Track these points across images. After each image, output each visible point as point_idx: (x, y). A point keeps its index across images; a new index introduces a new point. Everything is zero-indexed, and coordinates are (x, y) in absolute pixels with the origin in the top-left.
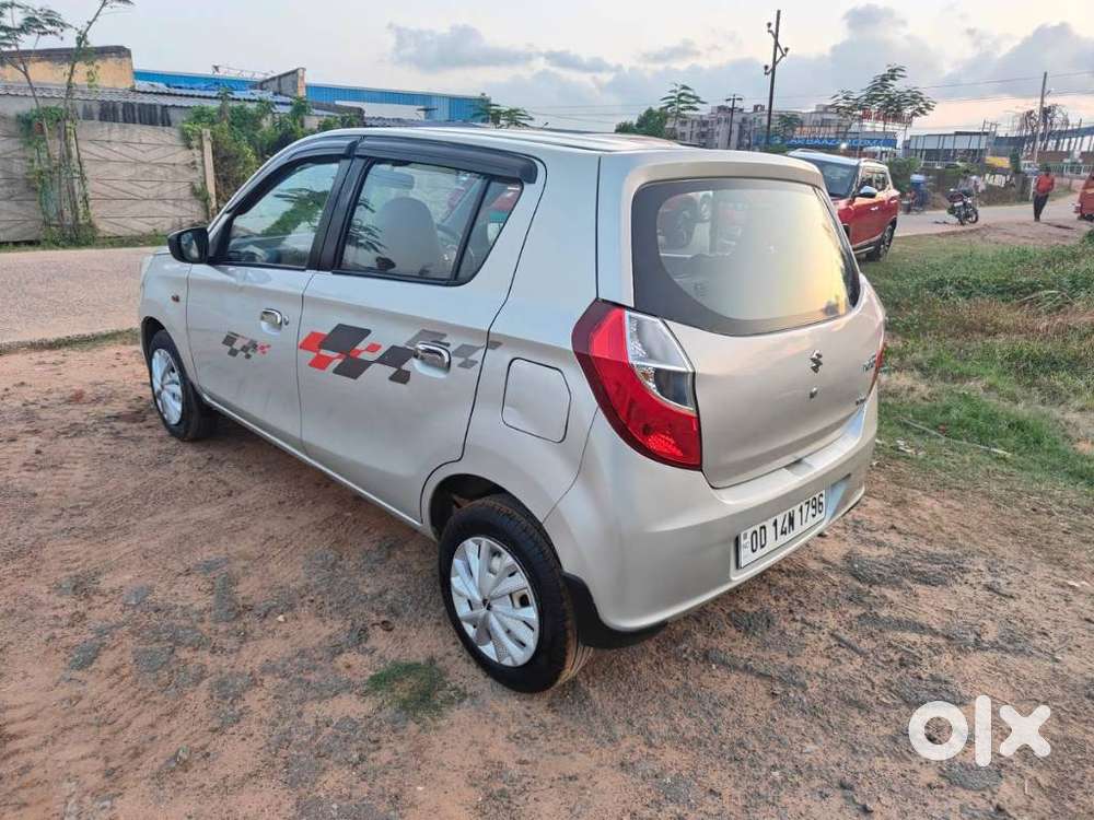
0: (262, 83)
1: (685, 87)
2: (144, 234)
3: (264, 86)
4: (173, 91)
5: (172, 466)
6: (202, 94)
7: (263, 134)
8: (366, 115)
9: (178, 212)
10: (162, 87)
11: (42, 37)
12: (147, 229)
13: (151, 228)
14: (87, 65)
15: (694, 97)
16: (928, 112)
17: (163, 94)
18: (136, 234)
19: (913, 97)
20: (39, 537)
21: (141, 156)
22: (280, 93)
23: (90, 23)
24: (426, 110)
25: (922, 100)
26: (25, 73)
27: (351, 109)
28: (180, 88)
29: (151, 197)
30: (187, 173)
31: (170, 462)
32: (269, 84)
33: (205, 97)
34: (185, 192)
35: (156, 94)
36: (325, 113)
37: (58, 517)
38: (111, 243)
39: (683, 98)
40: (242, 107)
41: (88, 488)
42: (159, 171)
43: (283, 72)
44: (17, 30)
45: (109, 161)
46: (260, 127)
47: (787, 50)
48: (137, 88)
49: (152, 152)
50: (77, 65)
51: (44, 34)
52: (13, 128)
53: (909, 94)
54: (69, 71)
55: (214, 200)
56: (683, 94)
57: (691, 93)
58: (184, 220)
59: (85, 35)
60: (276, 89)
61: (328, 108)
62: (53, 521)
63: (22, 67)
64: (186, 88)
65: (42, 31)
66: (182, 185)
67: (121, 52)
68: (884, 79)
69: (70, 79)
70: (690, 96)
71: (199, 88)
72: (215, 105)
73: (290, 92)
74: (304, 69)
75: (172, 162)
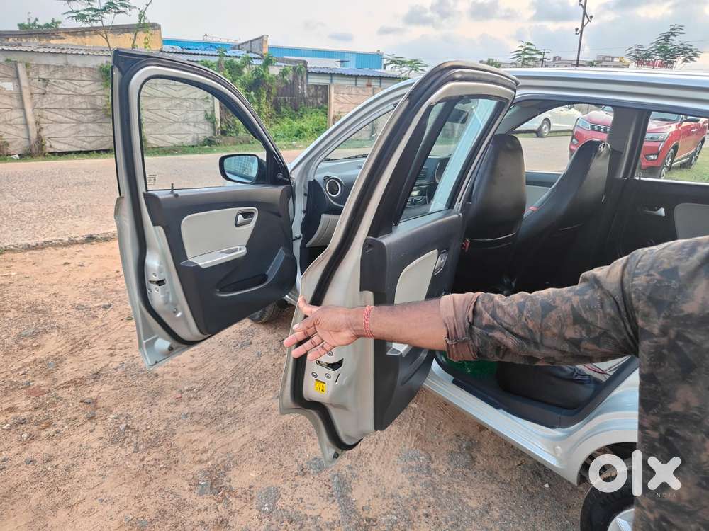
0: (239, 46)
1: (528, 44)
2: (175, 146)
3: (240, 47)
4: (185, 51)
5: (253, 346)
6: (204, 52)
7: (245, 78)
8: (308, 65)
9: (196, 130)
10: (178, 48)
11: (117, 15)
12: (177, 142)
13: (179, 141)
14: (145, 32)
15: (535, 50)
16: (695, 59)
17: (179, 53)
18: (170, 145)
19: (685, 48)
20: (169, 421)
21: (175, 94)
22: (251, 52)
23: (148, 5)
24: (342, 62)
25: (691, 50)
26: (106, 39)
27: (299, 61)
28: (189, 49)
29: (180, 121)
30: (202, 104)
31: (251, 343)
32: (244, 46)
33: (205, 55)
34: (201, 117)
35: (176, 53)
36: (283, 64)
37: (179, 400)
38: (158, 152)
39: (527, 51)
40: (232, 61)
41: (195, 369)
42: (186, 104)
43: (252, 39)
44: (102, 10)
45: (155, 97)
46: (242, 73)
47: (591, 17)
48: (164, 50)
49: (182, 91)
50: (138, 33)
51: (119, 12)
52: (97, 76)
53: (681, 47)
54: (133, 37)
55: (219, 123)
56: (527, 49)
57: (533, 47)
58: (200, 136)
59: (144, 13)
60: (249, 49)
61: (283, 61)
62: (176, 405)
63: (104, 35)
64: (193, 49)
65: (117, 11)
66: (200, 113)
67: (155, 26)
68: (667, 36)
69: (134, 43)
70: (532, 50)
71: (200, 49)
72: (215, 59)
73: (258, 51)
74: (268, 36)
75: (194, 97)
